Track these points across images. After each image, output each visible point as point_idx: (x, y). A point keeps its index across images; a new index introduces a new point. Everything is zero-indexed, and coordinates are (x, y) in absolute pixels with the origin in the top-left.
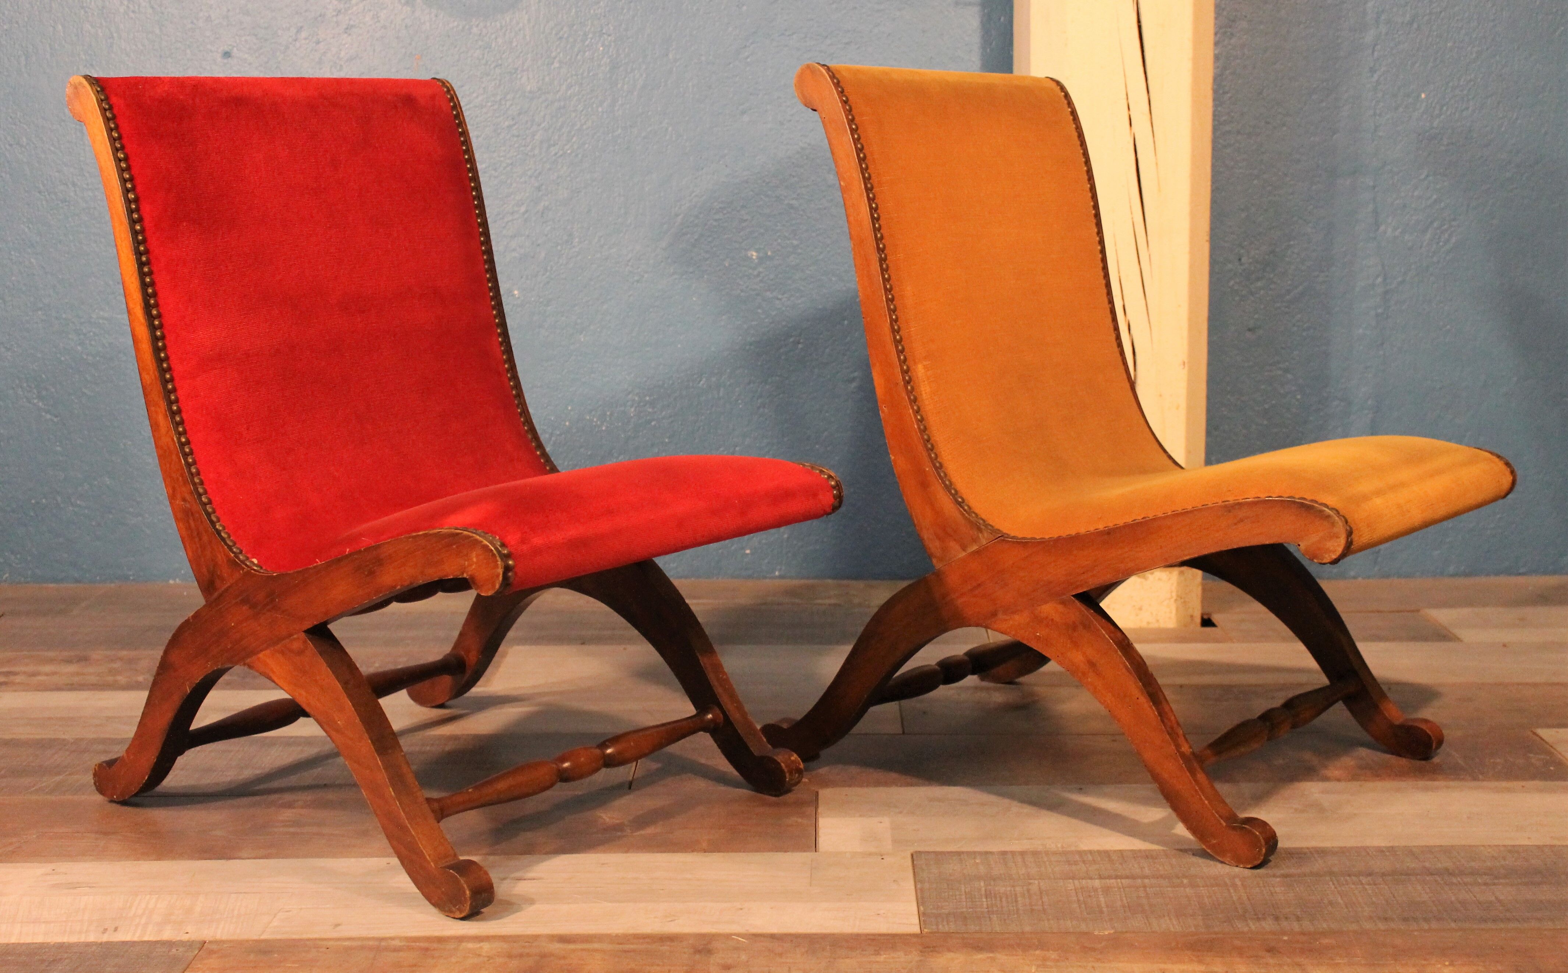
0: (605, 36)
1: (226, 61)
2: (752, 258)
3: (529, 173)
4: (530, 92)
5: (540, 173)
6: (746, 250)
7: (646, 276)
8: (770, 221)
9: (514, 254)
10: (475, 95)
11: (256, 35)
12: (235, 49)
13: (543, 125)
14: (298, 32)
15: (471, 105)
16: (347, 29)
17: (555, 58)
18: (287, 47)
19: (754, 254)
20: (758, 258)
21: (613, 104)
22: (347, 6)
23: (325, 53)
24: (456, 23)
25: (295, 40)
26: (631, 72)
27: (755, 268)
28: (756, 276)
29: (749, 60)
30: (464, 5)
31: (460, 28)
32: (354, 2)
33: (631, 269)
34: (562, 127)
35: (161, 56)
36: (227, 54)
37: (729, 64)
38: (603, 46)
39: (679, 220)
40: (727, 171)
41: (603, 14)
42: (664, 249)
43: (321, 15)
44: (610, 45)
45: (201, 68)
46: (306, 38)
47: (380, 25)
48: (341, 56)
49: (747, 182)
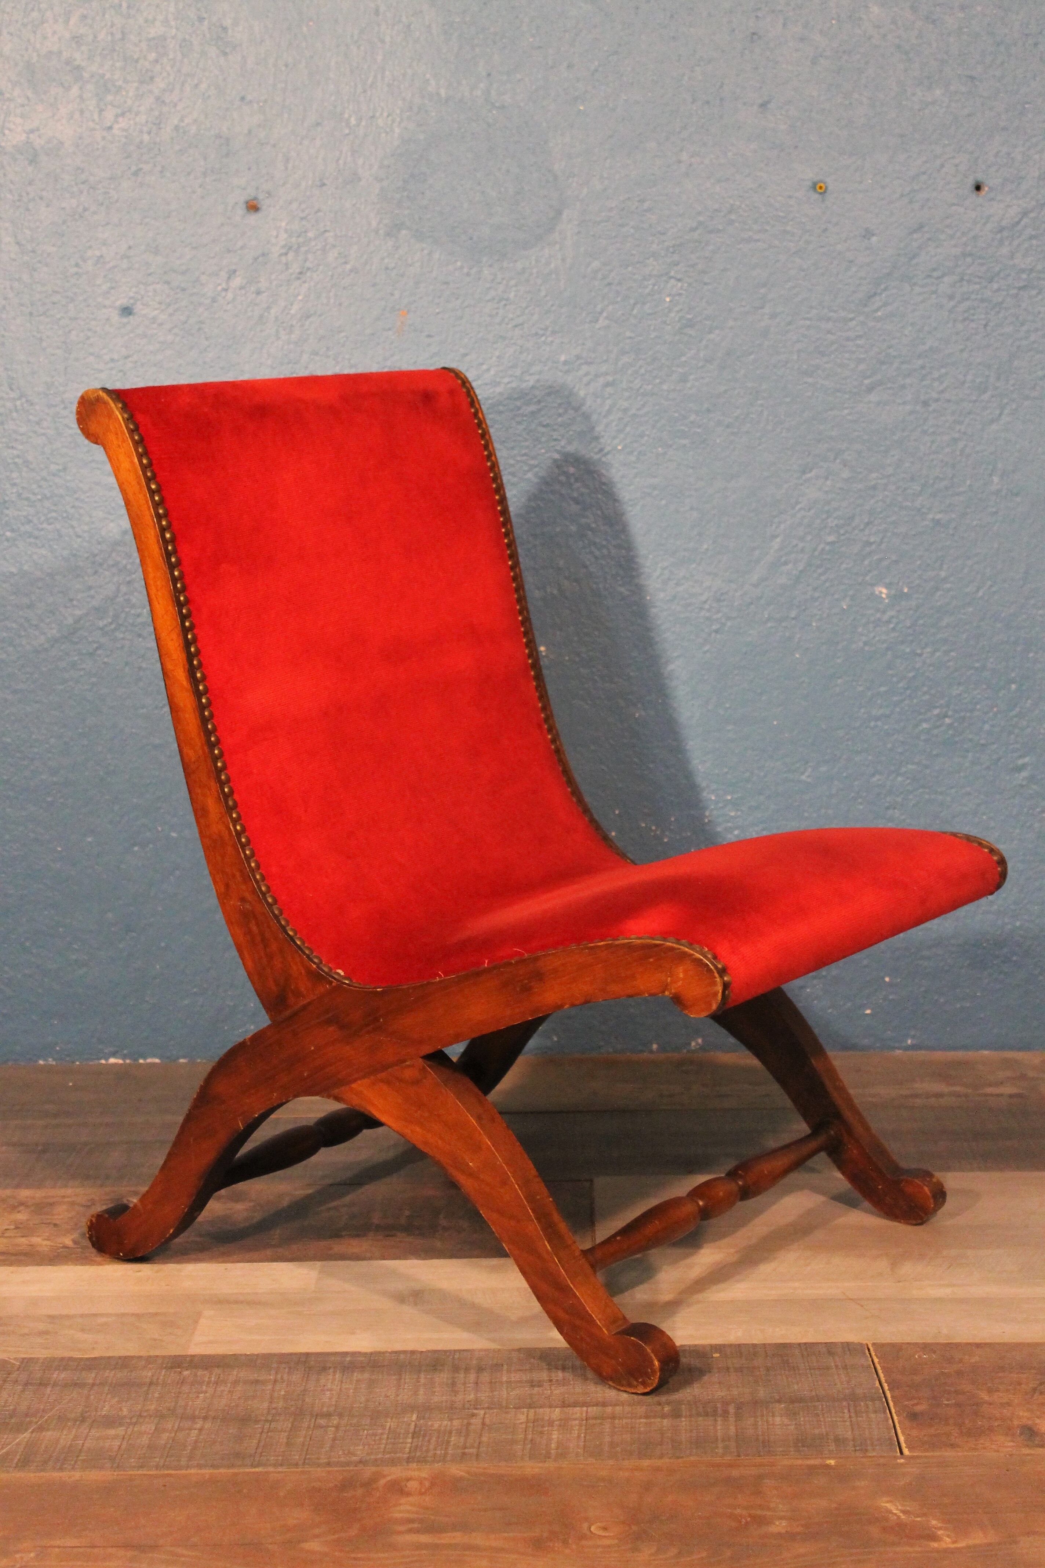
0: (673, 281)
1: (125, 320)
2: (881, 598)
4: (565, 363)
6: (873, 585)
7: (729, 624)
8: (907, 544)
10: (485, 367)
11: (168, 283)
12: (139, 303)
14: (229, 278)
16: (301, 273)
17: (601, 313)
18: (214, 300)
19: (884, 591)
20: (888, 596)
21: (684, 379)
22: (301, 240)
23: (268, 308)
24: (459, 264)
25: (226, 290)
26: (710, 332)
27: (884, 612)
28: (889, 622)
29: (879, 314)
30: (471, 239)
31: (465, 270)
32: (310, 235)
33: (708, 614)
34: (609, 412)
35: (31, 314)
36: (127, 311)
37: (852, 319)
38: (669, 295)
39: (776, 543)
40: (846, 474)
41: (671, 250)
42: (755, 586)
43: (263, 255)
44: (680, 294)
45: (89, 330)
46: (241, 288)
47: (348, 267)
48: (293, 312)
49: (874, 488)
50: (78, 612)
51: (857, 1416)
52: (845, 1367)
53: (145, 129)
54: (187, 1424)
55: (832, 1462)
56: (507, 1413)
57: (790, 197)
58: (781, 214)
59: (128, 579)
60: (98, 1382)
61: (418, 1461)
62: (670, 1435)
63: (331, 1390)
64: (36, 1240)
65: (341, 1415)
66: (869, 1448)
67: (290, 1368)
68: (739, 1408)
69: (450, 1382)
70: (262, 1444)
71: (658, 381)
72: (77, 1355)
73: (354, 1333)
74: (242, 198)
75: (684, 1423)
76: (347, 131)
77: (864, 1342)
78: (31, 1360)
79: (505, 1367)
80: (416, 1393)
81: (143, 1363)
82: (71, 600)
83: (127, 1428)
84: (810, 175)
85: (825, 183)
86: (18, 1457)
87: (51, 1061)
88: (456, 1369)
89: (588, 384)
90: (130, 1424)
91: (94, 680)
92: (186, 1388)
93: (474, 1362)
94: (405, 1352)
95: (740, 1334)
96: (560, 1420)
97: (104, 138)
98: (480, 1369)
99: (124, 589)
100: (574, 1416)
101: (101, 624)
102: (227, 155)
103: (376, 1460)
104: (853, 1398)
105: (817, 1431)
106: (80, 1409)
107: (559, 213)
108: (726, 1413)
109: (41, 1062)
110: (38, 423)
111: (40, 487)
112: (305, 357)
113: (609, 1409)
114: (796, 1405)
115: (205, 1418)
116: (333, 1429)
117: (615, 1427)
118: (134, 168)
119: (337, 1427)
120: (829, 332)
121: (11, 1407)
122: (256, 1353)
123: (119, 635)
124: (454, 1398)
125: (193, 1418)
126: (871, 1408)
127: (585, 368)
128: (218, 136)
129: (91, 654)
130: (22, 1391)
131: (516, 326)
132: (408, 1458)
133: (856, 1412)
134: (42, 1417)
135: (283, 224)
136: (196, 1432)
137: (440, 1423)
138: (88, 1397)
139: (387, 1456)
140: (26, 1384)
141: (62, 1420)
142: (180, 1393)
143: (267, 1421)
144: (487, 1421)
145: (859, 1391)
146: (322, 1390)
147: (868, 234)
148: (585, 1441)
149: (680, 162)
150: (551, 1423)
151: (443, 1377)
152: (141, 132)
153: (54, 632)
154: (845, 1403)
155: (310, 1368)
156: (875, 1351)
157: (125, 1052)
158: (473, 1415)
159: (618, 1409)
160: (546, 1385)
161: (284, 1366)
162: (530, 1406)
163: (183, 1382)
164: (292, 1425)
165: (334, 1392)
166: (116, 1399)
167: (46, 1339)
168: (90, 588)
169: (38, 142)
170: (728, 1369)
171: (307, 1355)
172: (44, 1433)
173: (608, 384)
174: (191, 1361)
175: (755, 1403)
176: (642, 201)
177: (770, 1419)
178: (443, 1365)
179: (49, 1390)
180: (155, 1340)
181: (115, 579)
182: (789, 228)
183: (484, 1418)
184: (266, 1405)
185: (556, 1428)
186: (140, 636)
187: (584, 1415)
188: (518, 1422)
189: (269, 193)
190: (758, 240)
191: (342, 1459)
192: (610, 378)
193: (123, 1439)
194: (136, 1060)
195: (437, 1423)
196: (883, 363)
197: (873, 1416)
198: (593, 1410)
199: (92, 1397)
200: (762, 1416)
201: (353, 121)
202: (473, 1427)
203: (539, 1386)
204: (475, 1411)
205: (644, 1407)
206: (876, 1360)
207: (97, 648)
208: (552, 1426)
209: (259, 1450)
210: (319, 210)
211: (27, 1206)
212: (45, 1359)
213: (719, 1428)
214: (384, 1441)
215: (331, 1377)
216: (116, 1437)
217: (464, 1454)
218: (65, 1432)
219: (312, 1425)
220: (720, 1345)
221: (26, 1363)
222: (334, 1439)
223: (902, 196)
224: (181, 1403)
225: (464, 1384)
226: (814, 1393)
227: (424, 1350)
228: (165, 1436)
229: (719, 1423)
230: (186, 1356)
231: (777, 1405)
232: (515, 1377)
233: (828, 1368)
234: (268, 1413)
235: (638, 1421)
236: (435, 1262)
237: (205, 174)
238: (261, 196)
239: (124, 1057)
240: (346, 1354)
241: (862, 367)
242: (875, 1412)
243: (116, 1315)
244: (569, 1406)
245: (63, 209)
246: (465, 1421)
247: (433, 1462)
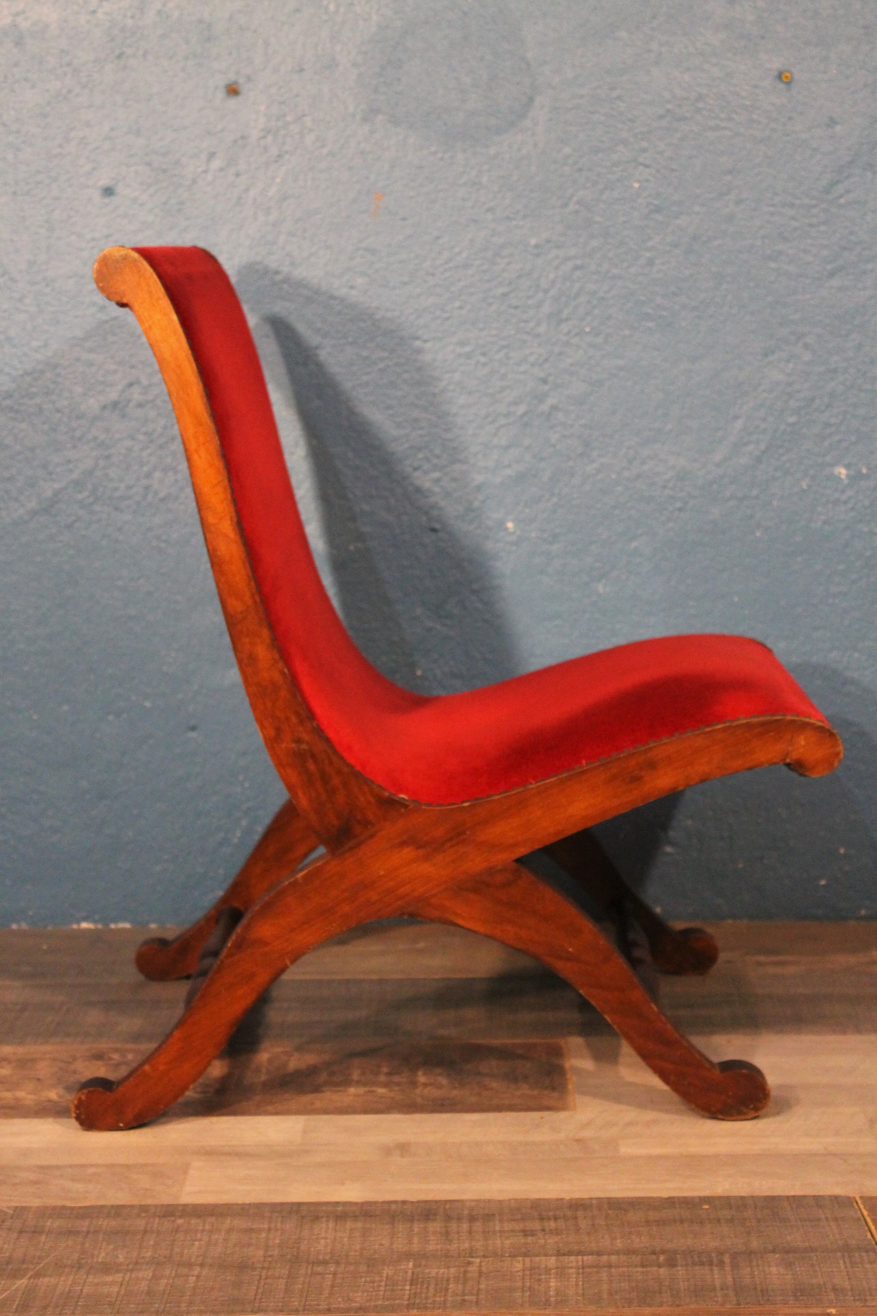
0: (641, 168)
1: (107, 200)
2: (840, 478)
3: (532, 359)
4: (536, 246)
5: (546, 360)
6: (832, 465)
7: (692, 502)
8: (866, 426)
9: (508, 472)
10: (457, 250)
11: (149, 164)
12: (120, 184)
13: (552, 293)
14: (209, 160)
15: (452, 264)
16: (279, 156)
17: (571, 198)
18: (194, 181)
19: (844, 471)
20: (848, 476)
21: (651, 262)
22: (280, 124)
23: (247, 190)
24: (433, 149)
25: (205, 172)
26: (676, 218)
27: (843, 492)
28: (845, 502)
29: (842, 201)
30: (445, 124)
31: (440, 155)
32: (289, 118)
33: (671, 493)
34: (578, 295)
35: (15, 193)
36: (108, 191)
37: (814, 206)
38: (638, 181)
39: (739, 424)
40: (807, 356)
41: (639, 136)
42: (718, 465)
43: (243, 137)
44: (648, 181)
45: (72, 209)
46: (222, 170)
47: (325, 151)
48: (270, 194)
49: (835, 371)
50: (57, 486)
51: (852, 1267)
52: (836, 1219)
53: (129, 14)
54: (185, 1271)
55: (833, 1311)
56: (502, 1261)
57: (756, 87)
58: (748, 103)
59: (106, 453)
60: (92, 1229)
61: (419, 1308)
62: (667, 1284)
63: (326, 1238)
64: (21, 1094)
65: (338, 1263)
66: (868, 1298)
67: (283, 1217)
68: (734, 1256)
69: (443, 1230)
70: (260, 1291)
71: (625, 264)
72: (69, 1204)
73: (343, 1184)
74: (221, 81)
75: (680, 1271)
76: (325, 17)
77: (851, 1195)
78: (24, 1209)
79: (497, 1217)
80: (410, 1242)
81: (136, 1211)
82: (50, 474)
83: (125, 1274)
84: (777, 64)
85: (791, 73)
86: (17, 1303)
87: (24, 926)
88: (448, 1218)
89: (557, 268)
90: (127, 1270)
91: (72, 552)
92: (180, 1236)
93: (466, 1212)
94: (396, 1202)
95: (727, 1187)
96: (557, 1268)
97: (88, 22)
98: (472, 1219)
99: (102, 463)
100: (570, 1265)
101: (80, 497)
102: (209, 40)
103: (376, 1306)
104: (847, 1249)
105: (814, 1281)
106: (76, 1256)
107: (531, 99)
108: (721, 1263)
109: (14, 926)
110: (21, 300)
111: (21, 362)
112: (282, 238)
113: (605, 1258)
114: (791, 1255)
115: (202, 1265)
116: (331, 1276)
117: (612, 1276)
118: (117, 52)
119: (335, 1274)
120: (793, 218)
121: (7, 1254)
122: (248, 1202)
123: (97, 508)
124: (448, 1247)
125: (190, 1265)
126: (865, 1258)
127: (554, 252)
128: (200, 21)
129: (69, 527)
130: (17, 1239)
131: (488, 210)
132: (408, 1305)
133: (851, 1262)
134: (39, 1264)
135: (262, 108)
136: (194, 1278)
137: (436, 1270)
138: (83, 1244)
139: (387, 1303)
140: (21, 1232)
141: (59, 1267)
142: (174, 1240)
143: (263, 1268)
144: (484, 1269)
145: (853, 1242)
146: (317, 1239)
147: (832, 122)
148: (583, 1289)
149: (650, 51)
150: (548, 1271)
151: (435, 1226)
152: (125, 16)
153: (33, 504)
154: (839, 1254)
155: (303, 1217)
156: (864, 1203)
157: (97, 917)
158: (469, 1263)
159: (614, 1258)
160: (540, 1235)
161: (276, 1215)
162: (525, 1255)
163: (177, 1230)
164: (289, 1272)
165: (328, 1241)
166: (111, 1247)
167: (38, 1188)
168: (69, 462)
169: (24, 25)
170: (719, 1220)
171: (299, 1204)
172: (41, 1279)
173: (577, 268)
174: (184, 1210)
175: (750, 1254)
176: (612, 89)
177: (766, 1269)
178: (435, 1215)
179: (43, 1238)
180: (146, 1190)
181: (94, 453)
182: (755, 117)
183: (480, 1266)
184: (261, 1252)
185: (552, 1276)
186: (117, 509)
187: (580, 1263)
188: (515, 1270)
189: (249, 79)
190: (725, 128)
191: (342, 1306)
192: (579, 262)
193: (121, 1285)
194: (107, 925)
195: (435, 1271)
196: (845, 249)
197: (868, 1266)
198: (589, 1259)
199: (87, 1245)
200: (758, 1266)
201: (332, 7)
202: (469, 1275)
203: (533, 1235)
204: (471, 1259)
205: (639, 1257)
206: (865, 1213)
207: (75, 521)
208: (550, 1274)
209: (259, 1296)
210: (297, 96)
211: (10, 1062)
212: (38, 1207)
213: (716, 1276)
214: (382, 1288)
215: (324, 1226)
216: (112, 1283)
217: (464, 1300)
218: (63, 1279)
219: (309, 1272)
220: (708, 1197)
221: (20, 1211)
222: (332, 1286)
223: (866, 86)
224: (177, 1250)
225: (458, 1233)
226: (807, 1244)
227: (415, 1200)
228: (164, 1282)
229: (716, 1272)
230: (178, 1205)
231: (772, 1254)
232: (507, 1226)
233: (819, 1220)
234: (265, 1261)
235: (635, 1270)
236: (417, 1116)
237: (186, 58)
238: (241, 80)
239: (95, 922)
240: (337, 1203)
241: (825, 253)
242: (871, 1263)
243: (106, 1166)
244: (564, 1255)
245: (48, 90)
246: (462, 1269)
247: (434, 1308)
